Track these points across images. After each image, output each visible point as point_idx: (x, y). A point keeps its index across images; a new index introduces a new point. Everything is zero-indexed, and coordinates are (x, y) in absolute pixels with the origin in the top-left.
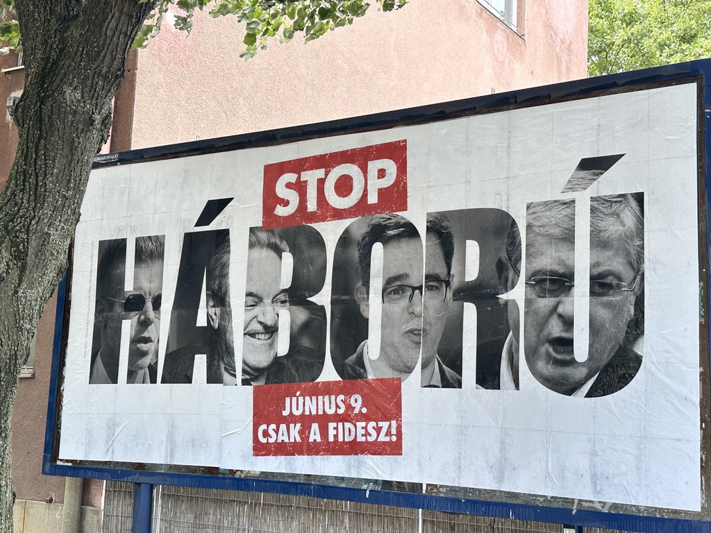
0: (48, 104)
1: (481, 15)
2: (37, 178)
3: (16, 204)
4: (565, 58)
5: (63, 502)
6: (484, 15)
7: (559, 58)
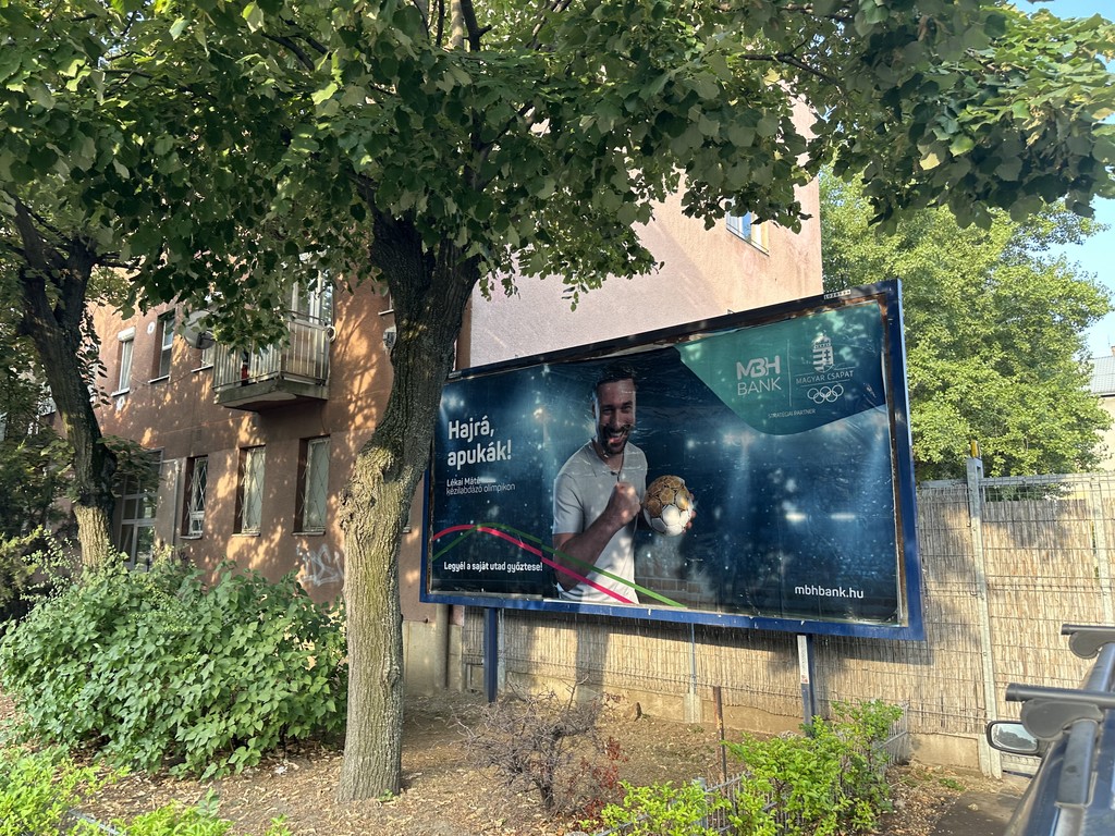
1: (731, 240)
2: (407, 400)
4: (803, 266)
5: (435, 622)
6: (735, 239)
7: (798, 267)
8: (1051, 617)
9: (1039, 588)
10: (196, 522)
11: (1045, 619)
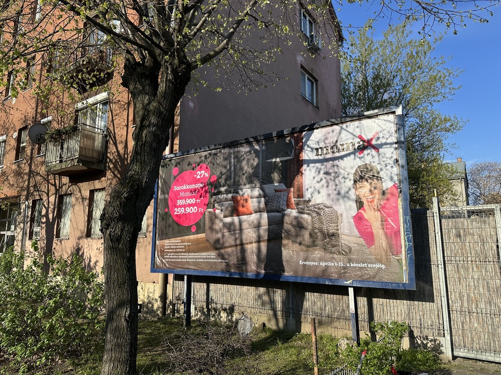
0: (145, 132)
1: (303, 100)
2: (141, 160)
3: (134, 171)
4: (334, 115)
5: (158, 283)
8: (476, 277)
9: (470, 262)
10: (36, 232)
11: (473, 277)
